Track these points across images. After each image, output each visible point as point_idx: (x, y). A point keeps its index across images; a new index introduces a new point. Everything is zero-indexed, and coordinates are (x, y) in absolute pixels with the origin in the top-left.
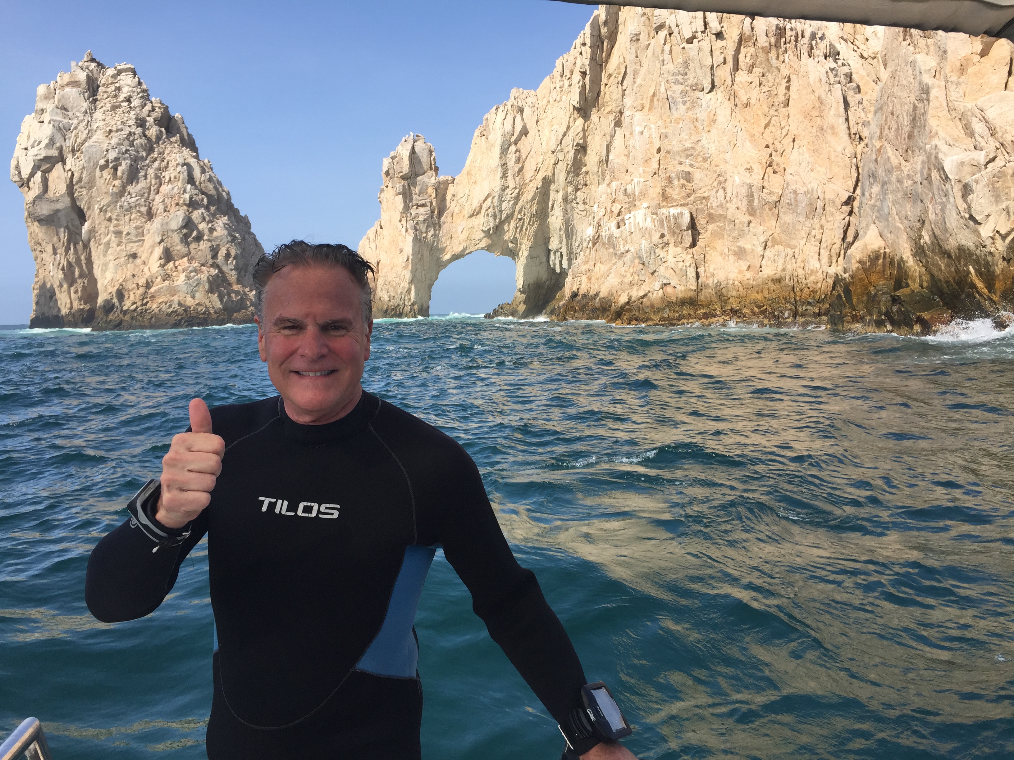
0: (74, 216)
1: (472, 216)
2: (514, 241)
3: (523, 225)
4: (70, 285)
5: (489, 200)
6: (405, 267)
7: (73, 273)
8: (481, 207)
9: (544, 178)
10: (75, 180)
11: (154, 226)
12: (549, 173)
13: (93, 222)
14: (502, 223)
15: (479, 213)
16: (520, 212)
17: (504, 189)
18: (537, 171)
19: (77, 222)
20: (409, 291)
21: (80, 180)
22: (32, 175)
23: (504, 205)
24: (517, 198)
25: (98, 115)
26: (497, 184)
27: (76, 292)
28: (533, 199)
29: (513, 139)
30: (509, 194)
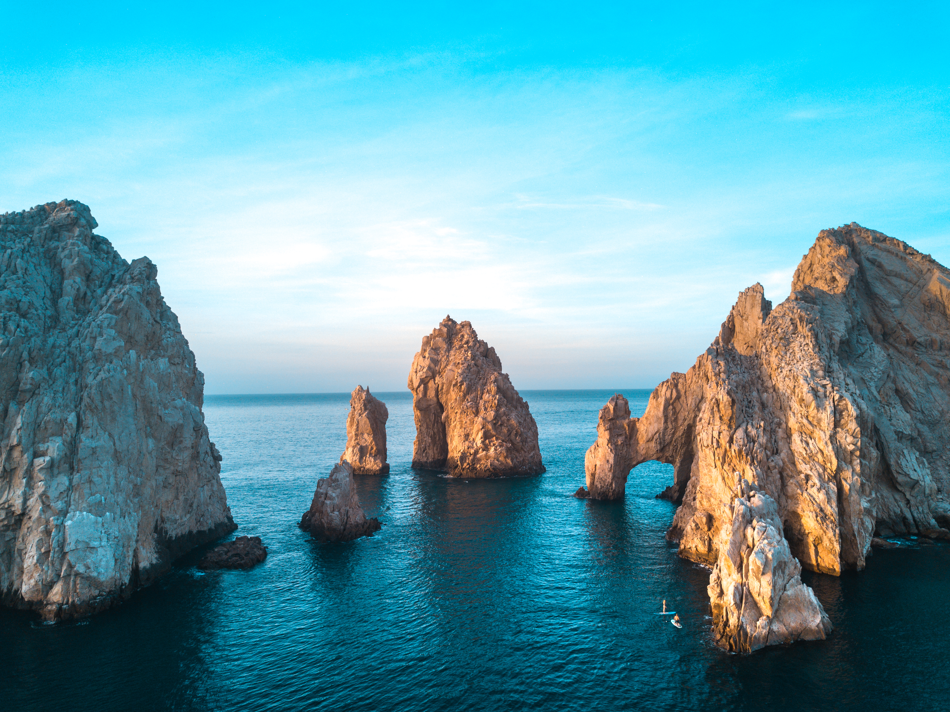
0: (438, 407)
1: (648, 441)
2: (672, 456)
3: (677, 449)
4: (434, 446)
5: (657, 434)
6: (610, 471)
7: (435, 438)
8: (653, 437)
9: (689, 425)
10: (439, 389)
11: (479, 420)
12: (691, 422)
13: (448, 412)
14: (664, 447)
15: (652, 440)
16: (675, 441)
17: (666, 429)
18: (685, 420)
19: (439, 411)
20: (611, 484)
21: (442, 389)
22: (419, 386)
23: (666, 437)
24: (674, 434)
25: (452, 352)
26: (662, 426)
27: (437, 449)
28: (682, 435)
29: (671, 402)
30: (669, 431)
